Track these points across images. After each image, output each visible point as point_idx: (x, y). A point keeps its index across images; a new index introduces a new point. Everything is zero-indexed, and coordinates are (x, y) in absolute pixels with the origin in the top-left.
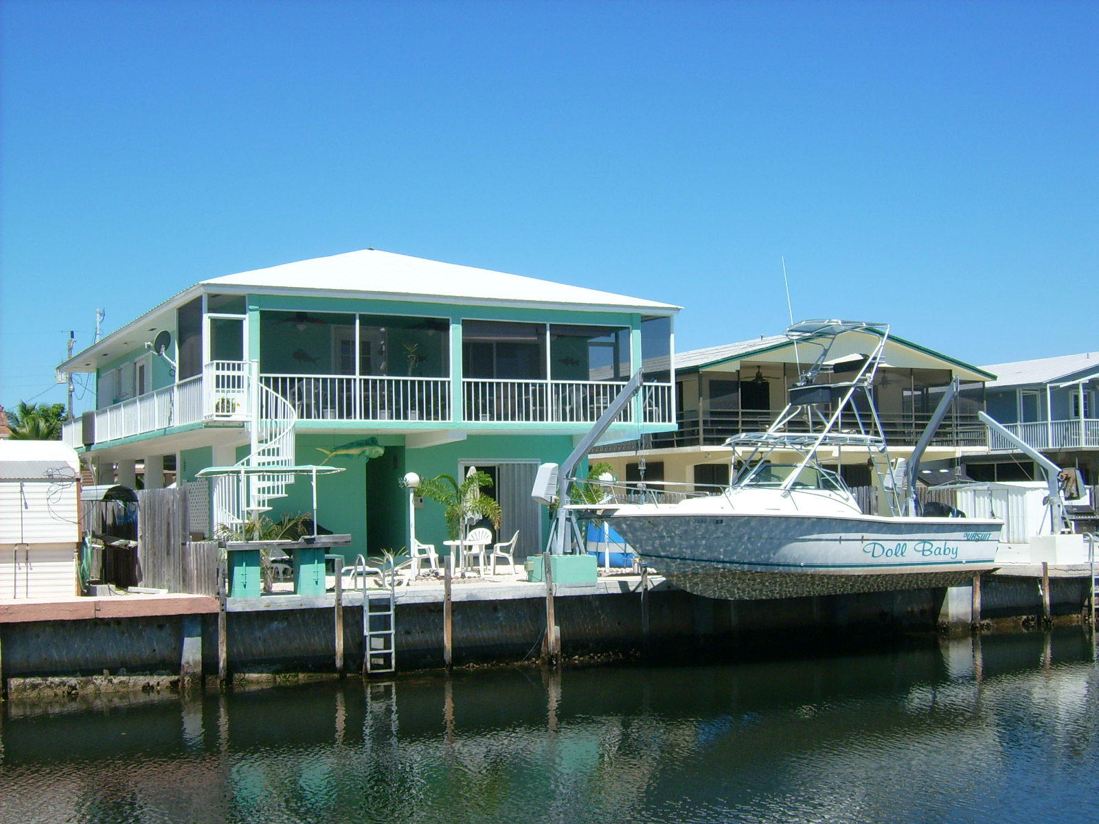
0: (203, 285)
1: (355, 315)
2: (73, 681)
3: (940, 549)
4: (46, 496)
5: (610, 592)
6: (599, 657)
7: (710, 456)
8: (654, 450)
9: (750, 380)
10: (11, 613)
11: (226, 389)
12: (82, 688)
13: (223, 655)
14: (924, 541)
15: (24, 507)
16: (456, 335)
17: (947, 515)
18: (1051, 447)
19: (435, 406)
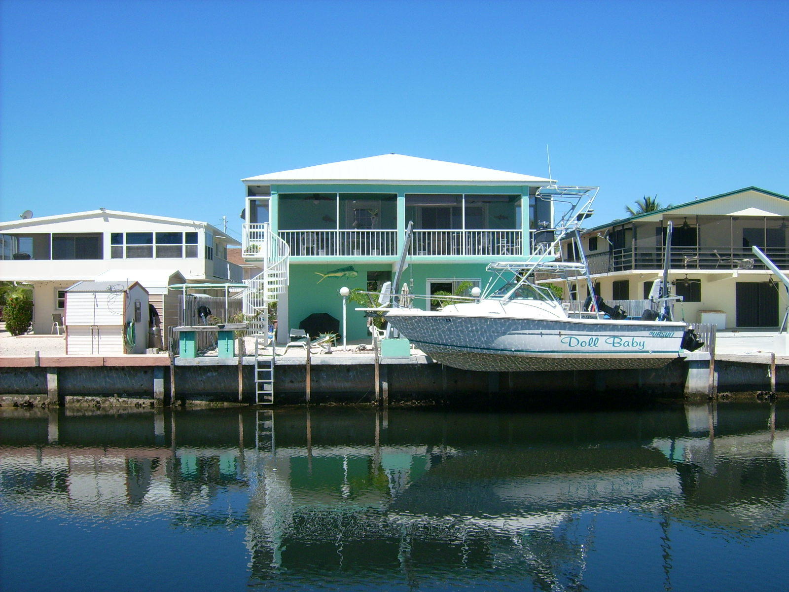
0: (243, 181)
1: (336, 194)
2: (98, 399)
3: (629, 342)
4: (106, 300)
5: (420, 362)
6: (419, 403)
8: (615, 272)
12: (103, 403)
13: (173, 390)
14: (614, 337)
15: (96, 306)
19: (387, 246)
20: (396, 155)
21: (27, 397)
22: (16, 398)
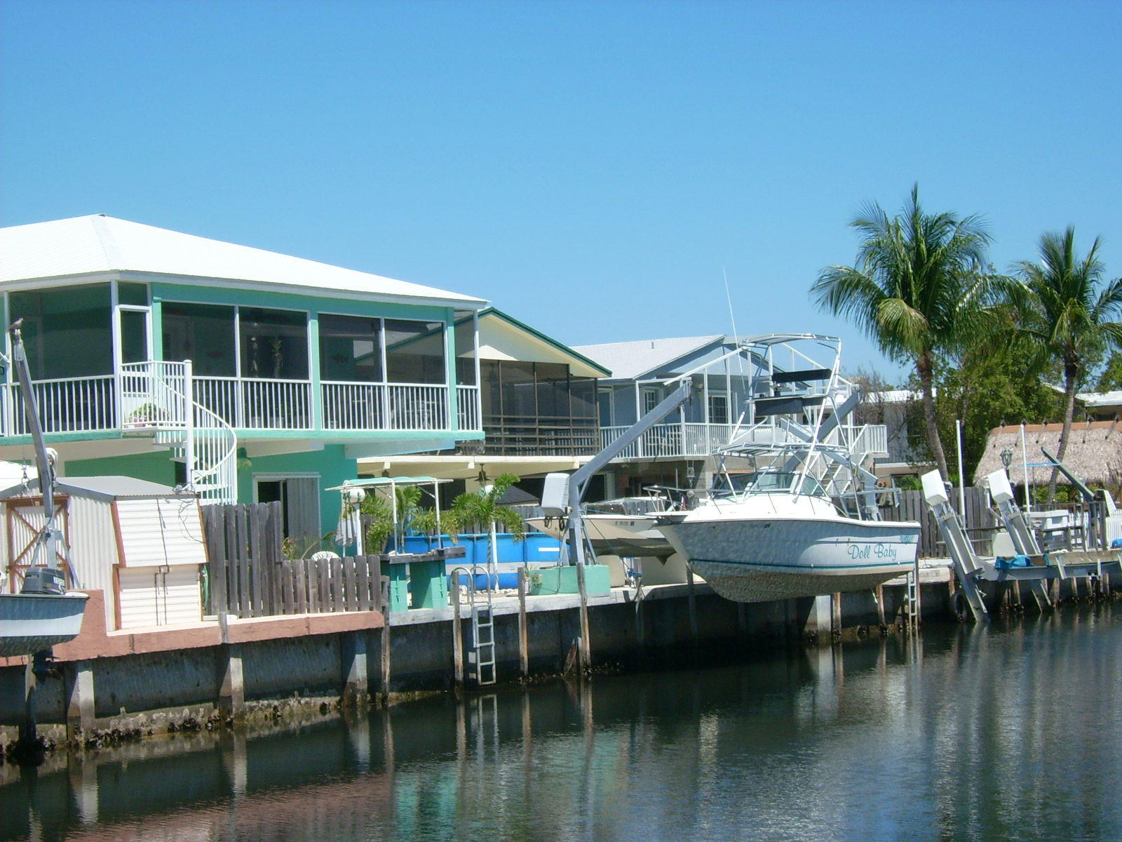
1: (232, 308)
3: (887, 551)
4: (176, 513)
5: (619, 602)
11: (137, 393)
12: (282, 710)
13: (387, 671)
14: (880, 544)
15: (163, 526)
16: (314, 331)
18: (640, 456)
21: (186, 711)
22: (171, 715)
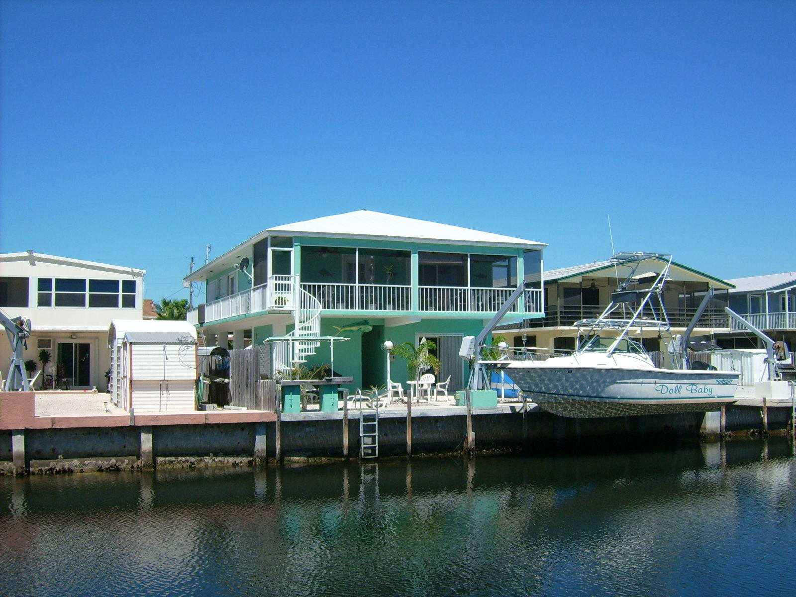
0: (268, 231)
1: (355, 249)
2: (193, 459)
4: (178, 353)
5: (505, 412)
6: (498, 451)
7: (563, 333)
8: (531, 329)
9: (588, 287)
10: (158, 420)
11: (281, 291)
12: (198, 463)
13: (278, 446)
15: (165, 359)
16: (414, 260)
17: (706, 369)
18: (768, 328)
19: (402, 302)
20: (368, 212)
21: (113, 461)
22: (100, 462)
